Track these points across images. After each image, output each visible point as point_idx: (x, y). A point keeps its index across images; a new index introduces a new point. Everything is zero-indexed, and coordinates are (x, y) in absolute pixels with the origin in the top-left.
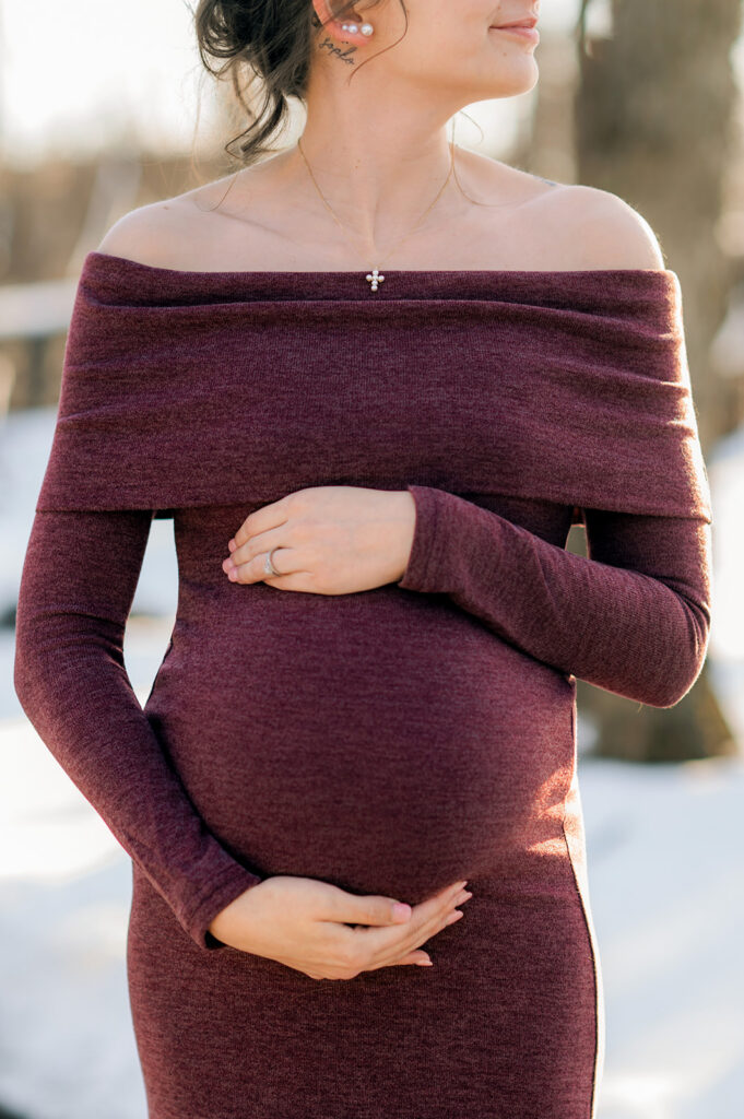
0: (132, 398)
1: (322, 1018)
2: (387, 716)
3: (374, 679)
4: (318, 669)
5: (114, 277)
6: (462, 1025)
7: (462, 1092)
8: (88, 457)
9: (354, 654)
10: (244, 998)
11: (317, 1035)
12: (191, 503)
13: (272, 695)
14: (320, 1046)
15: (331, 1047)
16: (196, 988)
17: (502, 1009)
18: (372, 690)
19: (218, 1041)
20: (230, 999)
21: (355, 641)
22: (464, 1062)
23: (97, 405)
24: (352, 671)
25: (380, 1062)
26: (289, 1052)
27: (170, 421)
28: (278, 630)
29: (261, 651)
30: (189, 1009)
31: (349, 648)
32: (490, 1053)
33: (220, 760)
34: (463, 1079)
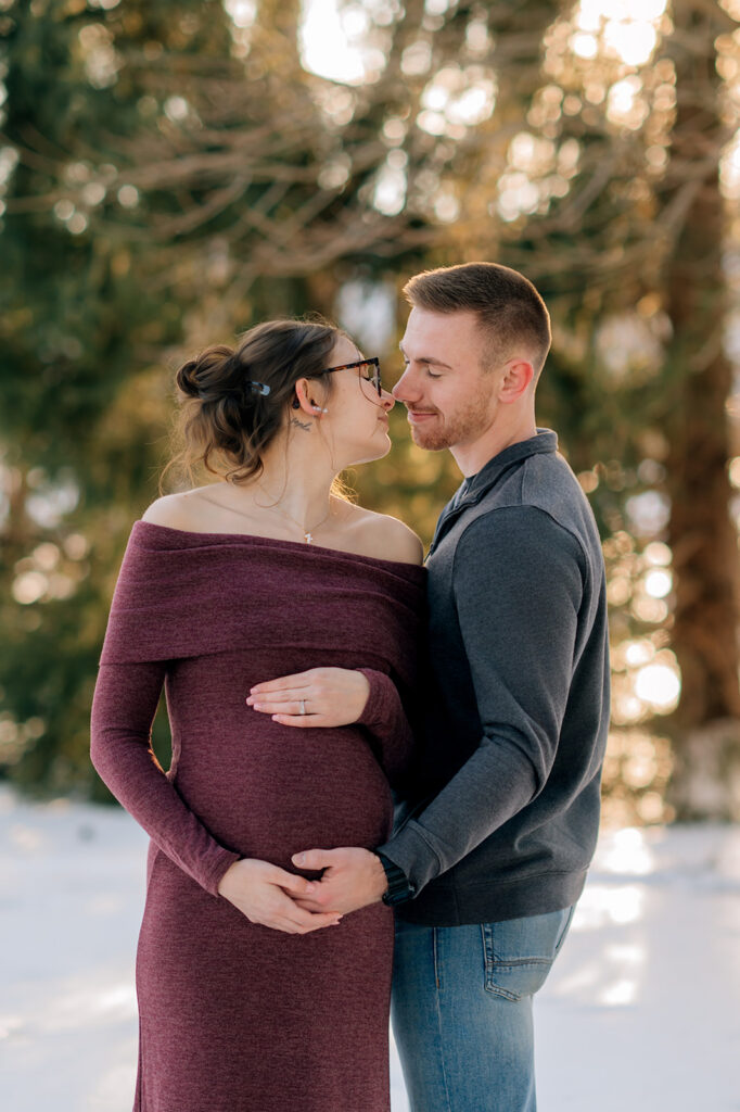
0: (176, 599)
5: (163, 536)
6: (352, 956)
7: (348, 992)
8: (151, 633)
10: (245, 943)
11: (283, 962)
12: (213, 651)
15: (289, 968)
21: (313, 746)
23: (155, 603)
26: (267, 972)
27: (199, 609)
28: (271, 740)
29: (264, 752)
32: (360, 971)
34: (350, 985)
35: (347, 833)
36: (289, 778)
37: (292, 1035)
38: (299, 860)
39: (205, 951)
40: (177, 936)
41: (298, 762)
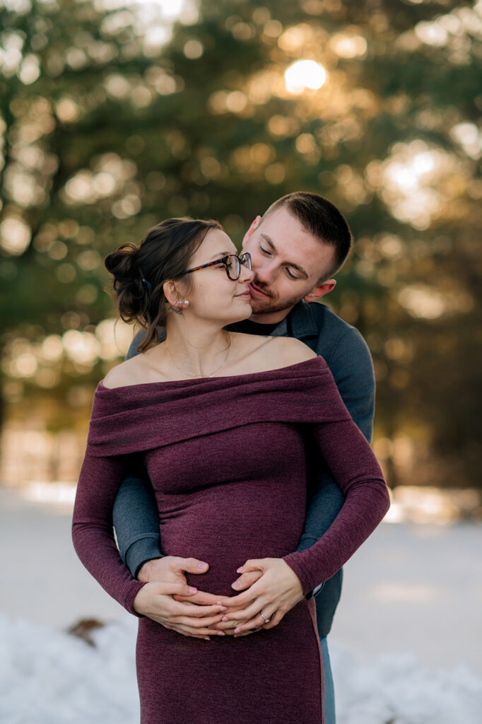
1: (214, 662)
2: (237, 542)
3: (230, 528)
4: (210, 525)
9: (222, 519)
13: (193, 535)
14: (213, 674)
15: (217, 674)
16: (166, 653)
18: (230, 533)
19: (174, 674)
20: (180, 656)
22: (268, 684)
24: (222, 526)
25: (235, 681)
26: (202, 676)
30: (163, 662)
31: (220, 518)
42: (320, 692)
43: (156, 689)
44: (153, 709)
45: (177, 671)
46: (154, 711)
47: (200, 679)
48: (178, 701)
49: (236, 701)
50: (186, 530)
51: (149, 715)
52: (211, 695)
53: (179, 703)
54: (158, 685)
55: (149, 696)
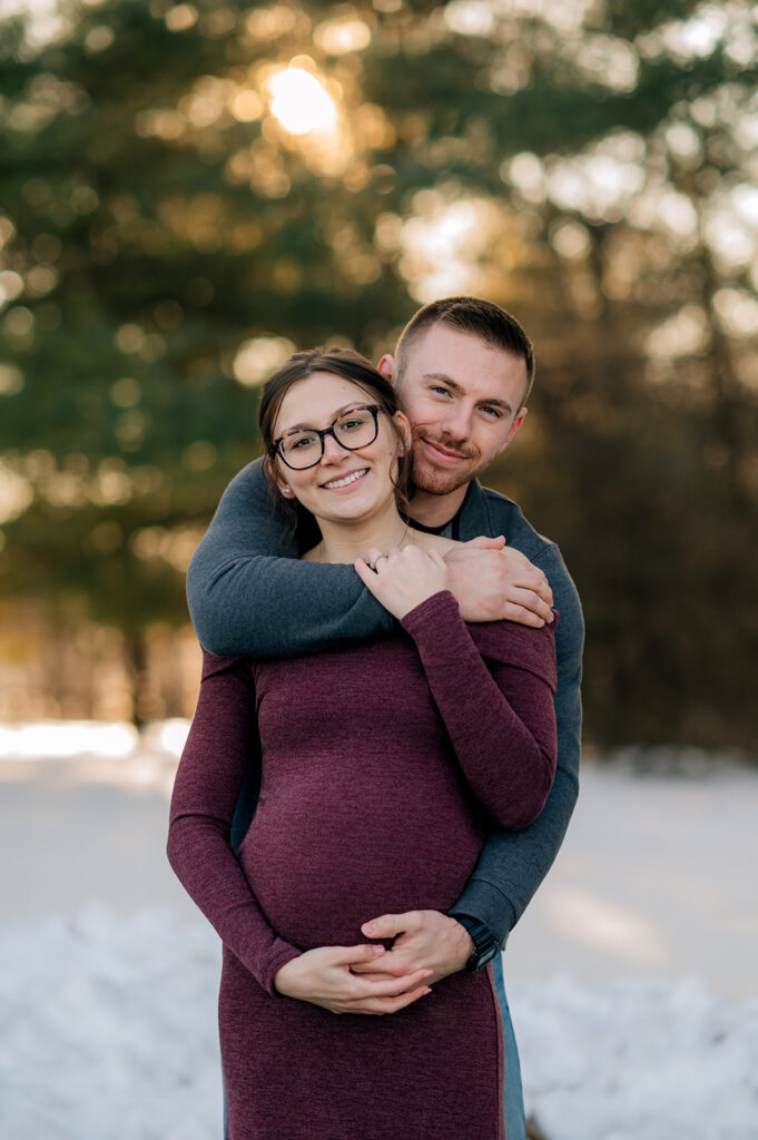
11: (335, 1036)
13: (304, 837)
14: (336, 1043)
17: (441, 1027)
19: (276, 1043)
22: (419, 1058)
24: (348, 823)
25: (370, 1055)
26: (318, 1047)
30: (259, 1024)
33: (279, 875)
34: (419, 1068)
35: (378, 899)
36: (317, 839)
37: (345, 1118)
38: (369, 929)
39: (257, 1021)
40: (234, 1002)
41: (329, 822)
42: (497, 1071)
43: (248, 1064)
44: (244, 1094)
45: (281, 1038)
46: (246, 1097)
47: (317, 1051)
48: (282, 1084)
49: (370, 1083)
50: (294, 828)
51: (238, 1102)
52: (331, 1074)
53: (284, 1087)
54: (252, 1058)
55: (237, 1075)
